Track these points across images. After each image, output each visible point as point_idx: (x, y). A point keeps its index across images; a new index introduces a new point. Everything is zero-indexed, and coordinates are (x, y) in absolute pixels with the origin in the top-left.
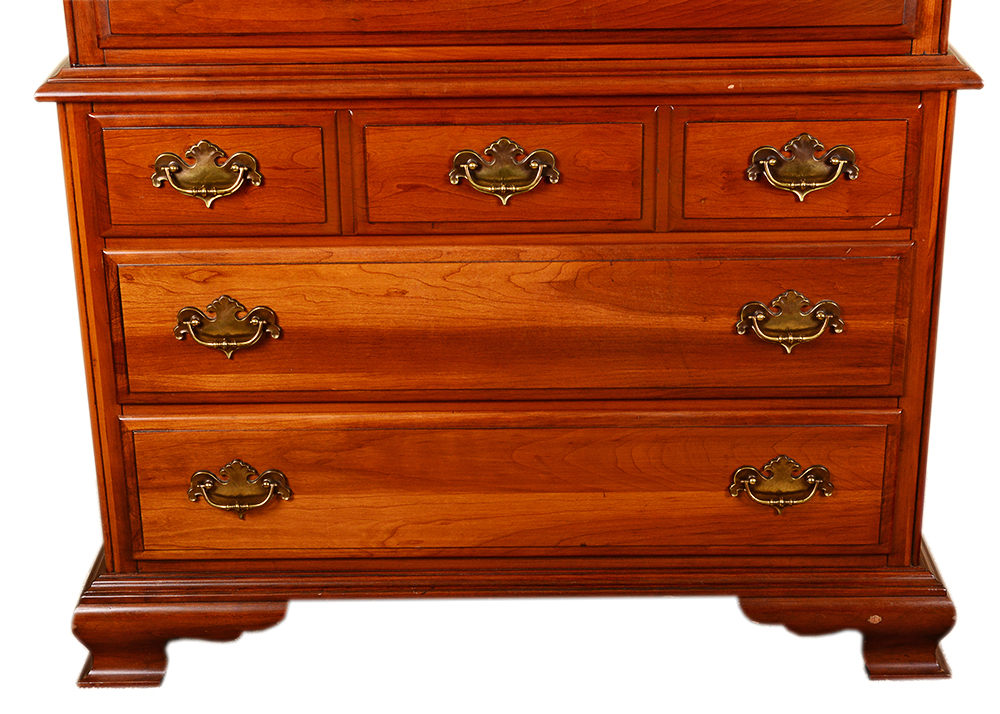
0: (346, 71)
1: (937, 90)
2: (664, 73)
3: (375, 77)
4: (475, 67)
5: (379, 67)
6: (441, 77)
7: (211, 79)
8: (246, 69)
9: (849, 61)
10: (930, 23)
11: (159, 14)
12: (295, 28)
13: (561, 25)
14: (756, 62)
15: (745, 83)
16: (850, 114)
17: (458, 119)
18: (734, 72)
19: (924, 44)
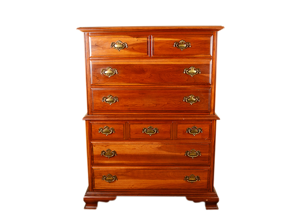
0: (127, 116)
1: (214, 120)
2: (174, 117)
3: (132, 117)
4: (146, 116)
5: (132, 116)
6: (141, 117)
7: (108, 117)
8: (113, 116)
9: (201, 115)
10: (212, 110)
11: (101, 108)
12: (120, 110)
13: (159, 110)
14: (187, 115)
15: (186, 119)
16: (201, 123)
17: (144, 123)
18: (184, 117)
19: (211, 113)
